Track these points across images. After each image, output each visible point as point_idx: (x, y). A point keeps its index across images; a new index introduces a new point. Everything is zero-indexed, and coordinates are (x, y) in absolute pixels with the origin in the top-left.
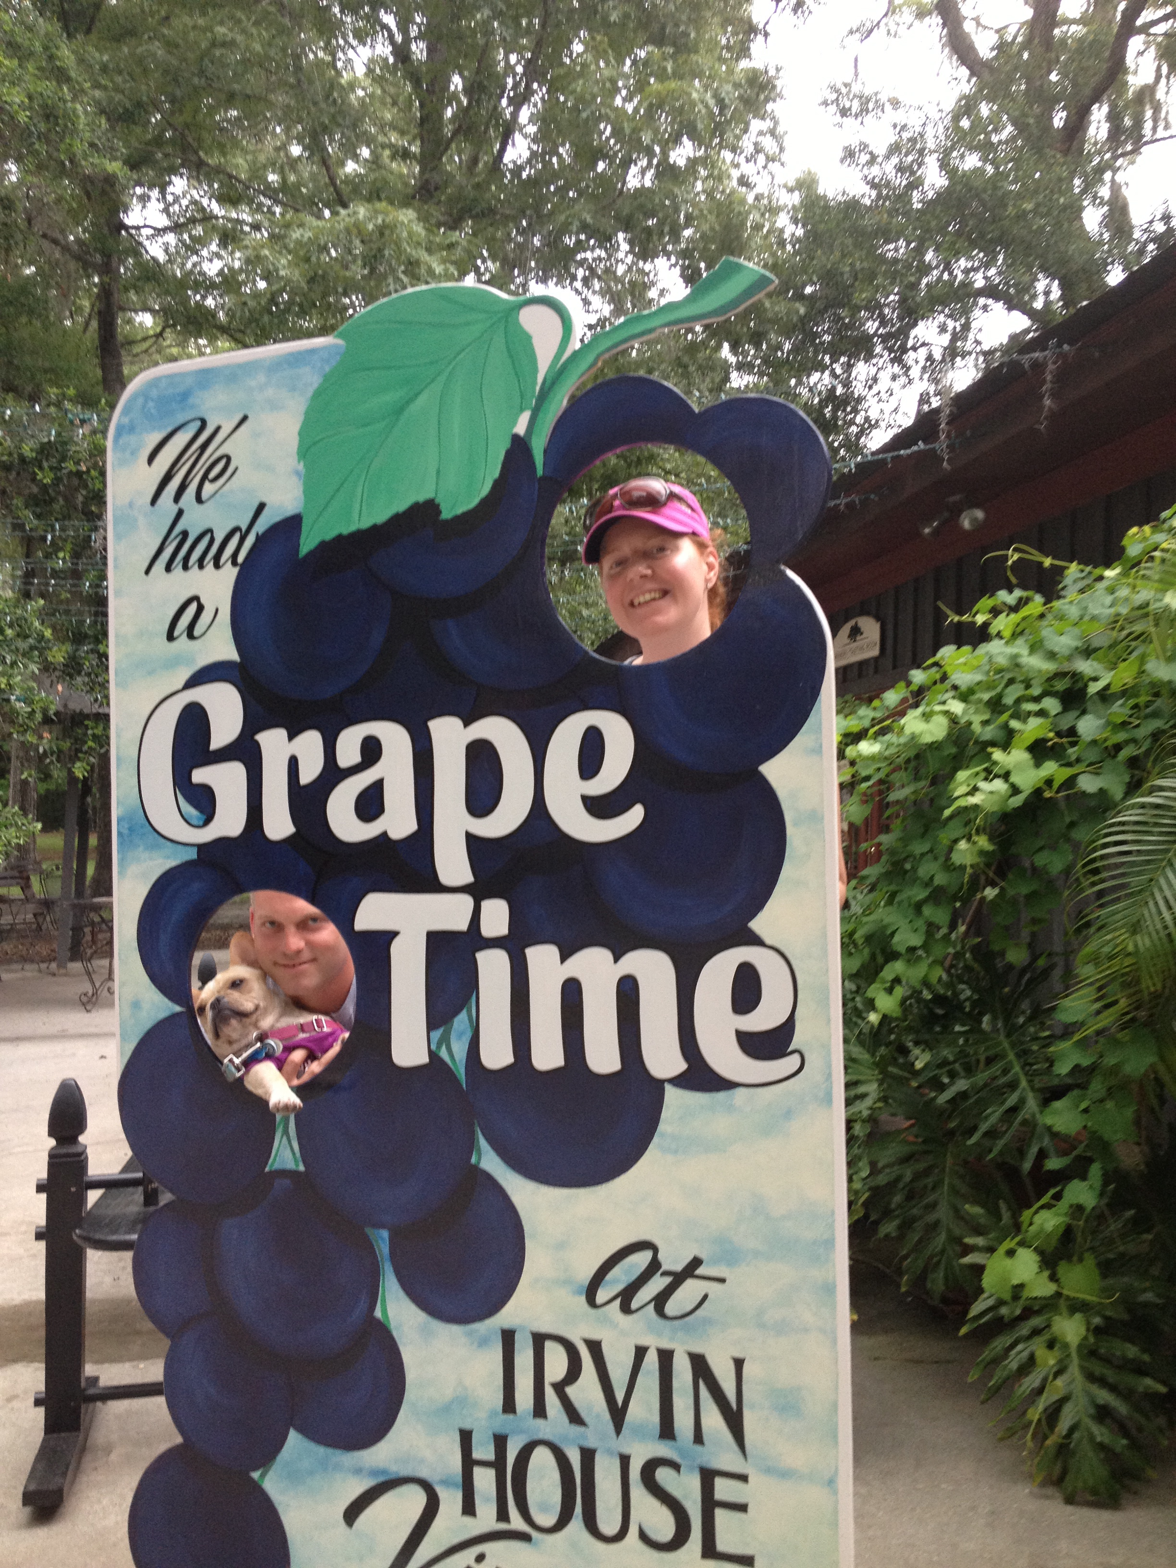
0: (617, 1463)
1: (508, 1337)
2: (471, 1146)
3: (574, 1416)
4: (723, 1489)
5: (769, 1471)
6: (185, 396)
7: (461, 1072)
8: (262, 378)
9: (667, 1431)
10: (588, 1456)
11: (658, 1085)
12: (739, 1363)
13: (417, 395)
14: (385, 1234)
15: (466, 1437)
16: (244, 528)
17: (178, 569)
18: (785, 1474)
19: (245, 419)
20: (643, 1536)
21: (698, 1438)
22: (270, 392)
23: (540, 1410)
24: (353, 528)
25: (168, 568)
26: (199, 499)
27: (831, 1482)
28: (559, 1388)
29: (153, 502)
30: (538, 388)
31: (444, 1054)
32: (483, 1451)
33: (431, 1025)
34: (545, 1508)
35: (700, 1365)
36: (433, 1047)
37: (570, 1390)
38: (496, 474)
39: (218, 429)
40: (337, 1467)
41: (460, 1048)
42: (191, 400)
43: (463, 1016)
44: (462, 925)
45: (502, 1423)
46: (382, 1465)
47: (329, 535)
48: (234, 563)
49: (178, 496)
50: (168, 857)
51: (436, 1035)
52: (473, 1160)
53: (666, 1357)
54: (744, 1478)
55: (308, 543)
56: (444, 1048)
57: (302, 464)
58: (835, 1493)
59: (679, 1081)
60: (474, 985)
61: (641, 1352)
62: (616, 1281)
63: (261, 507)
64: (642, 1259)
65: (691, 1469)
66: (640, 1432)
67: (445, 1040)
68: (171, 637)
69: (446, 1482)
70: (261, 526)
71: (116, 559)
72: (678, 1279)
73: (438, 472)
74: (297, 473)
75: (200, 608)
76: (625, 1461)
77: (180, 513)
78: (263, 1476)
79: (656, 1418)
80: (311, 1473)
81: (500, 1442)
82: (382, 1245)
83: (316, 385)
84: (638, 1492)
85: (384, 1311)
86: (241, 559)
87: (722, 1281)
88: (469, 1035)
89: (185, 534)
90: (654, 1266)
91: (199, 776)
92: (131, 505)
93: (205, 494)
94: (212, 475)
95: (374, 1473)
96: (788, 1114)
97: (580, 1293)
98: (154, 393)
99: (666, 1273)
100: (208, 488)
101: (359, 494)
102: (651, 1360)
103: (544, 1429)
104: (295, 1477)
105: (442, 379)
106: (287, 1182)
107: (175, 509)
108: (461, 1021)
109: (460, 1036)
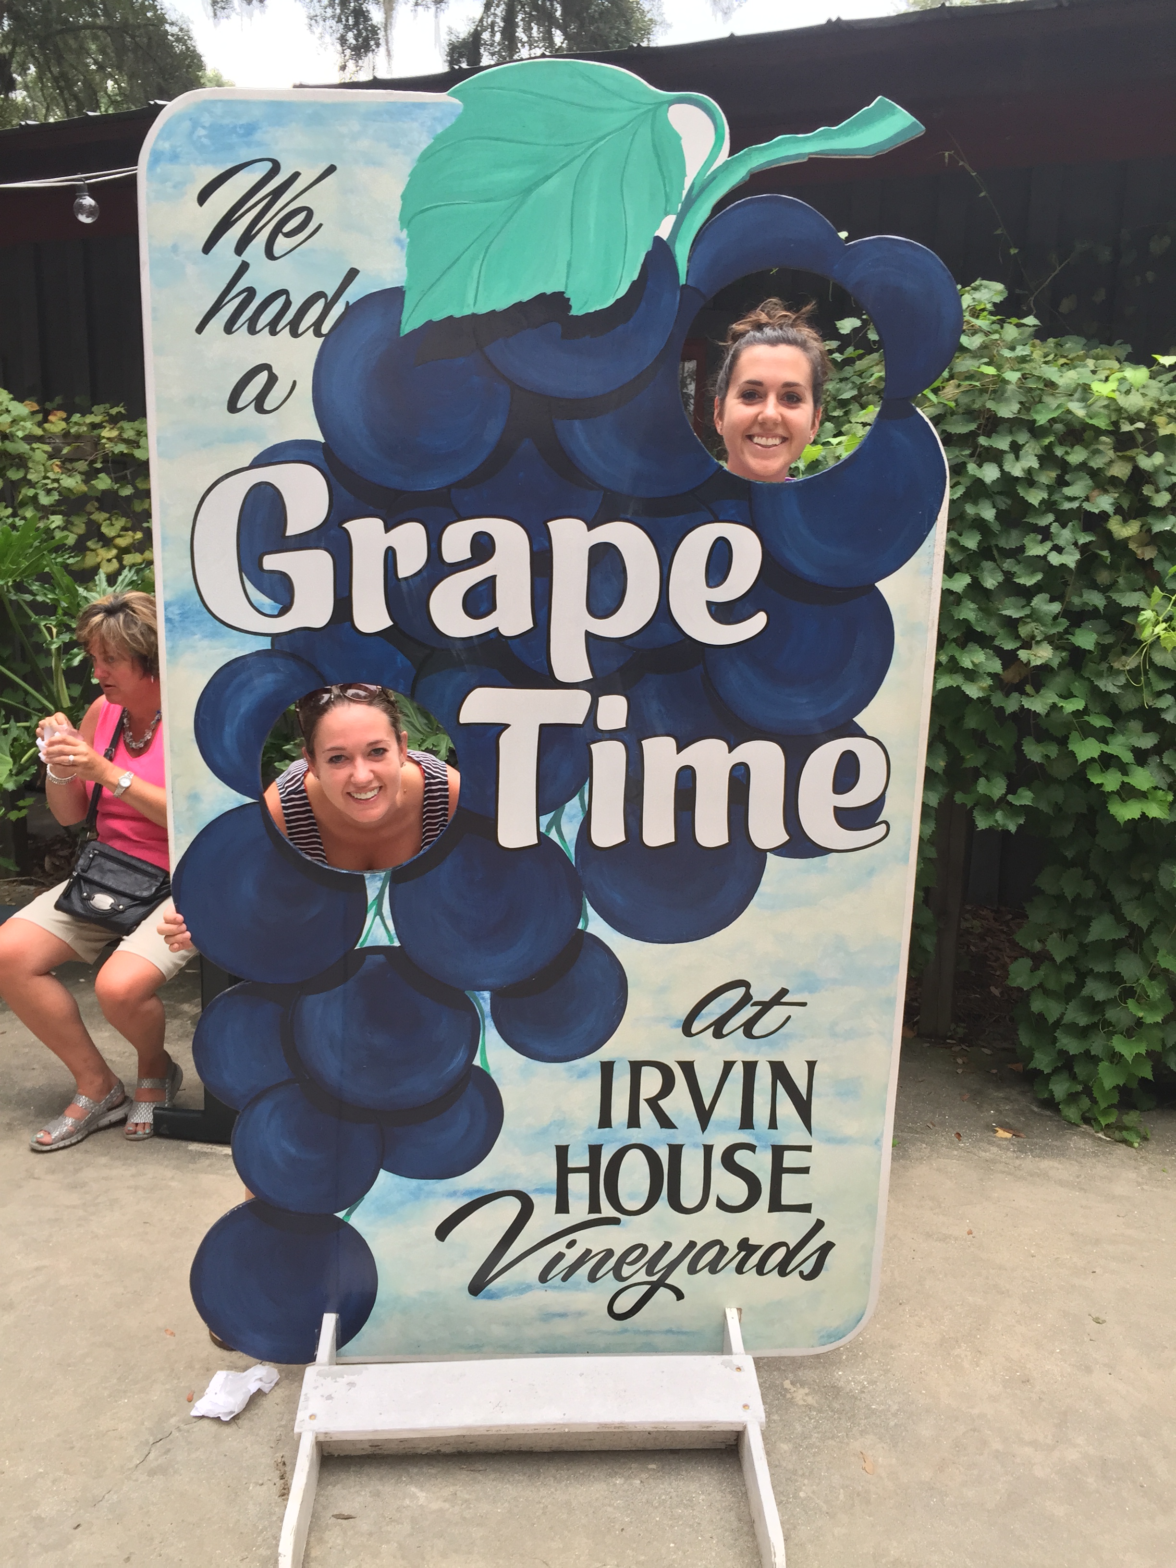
0: (701, 1153)
1: (607, 1069)
2: (579, 913)
3: (665, 1122)
4: (790, 1159)
5: (830, 1140)
6: (250, 129)
7: (571, 851)
8: (355, 126)
9: (747, 1122)
10: (676, 1151)
11: (761, 855)
12: (811, 1065)
13: (548, 178)
14: (487, 994)
15: (562, 1152)
16: (330, 295)
17: (241, 332)
18: (842, 1141)
19: (331, 169)
20: (721, 1205)
21: (773, 1125)
22: (364, 144)
23: (634, 1121)
24: (467, 312)
25: (229, 328)
26: (269, 253)
27: (877, 1142)
28: (653, 1103)
29: (208, 248)
30: (685, 193)
31: (553, 835)
32: (579, 1158)
33: (540, 811)
34: (632, 1197)
35: (779, 1071)
36: (543, 830)
37: (661, 1103)
38: (635, 277)
39: (296, 175)
40: (431, 1194)
41: (570, 830)
42: (258, 136)
43: (576, 800)
44: (578, 717)
45: (599, 1136)
46: (476, 1186)
47: (438, 317)
48: (317, 333)
49: (241, 247)
50: (234, 647)
51: (545, 819)
52: (580, 926)
53: (750, 1068)
54: (808, 1149)
55: (411, 321)
56: (553, 830)
57: (405, 231)
58: (880, 1149)
59: (781, 851)
60: (588, 773)
61: (728, 1066)
62: (710, 1014)
63: (353, 273)
64: (737, 994)
65: (765, 1147)
66: (724, 1126)
67: (556, 823)
68: (233, 407)
69: (540, 1191)
70: (353, 294)
71: (154, 310)
72: (766, 1007)
73: (569, 265)
74: (399, 241)
75: (273, 379)
76: (708, 1150)
77: (244, 267)
78: (349, 1214)
79: (738, 1114)
80: (402, 1203)
81: (595, 1151)
82: (483, 1004)
83: (424, 146)
84: (718, 1170)
85: (484, 1059)
86: (325, 328)
87: (804, 1004)
88: (581, 817)
89: (251, 292)
90: (747, 999)
91: (271, 562)
92: (175, 248)
93: (277, 250)
94: (286, 229)
95: (467, 1193)
96: (871, 872)
97: (677, 1026)
98: (206, 120)
99: (756, 1004)
100: (282, 244)
101: (476, 276)
102: (738, 1071)
103: (635, 1136)
104: (384, 1209)
105: (577, 164)
106: (380, 958)
107: (237, 261)
108: (573, 807)
109: (571, 819)
